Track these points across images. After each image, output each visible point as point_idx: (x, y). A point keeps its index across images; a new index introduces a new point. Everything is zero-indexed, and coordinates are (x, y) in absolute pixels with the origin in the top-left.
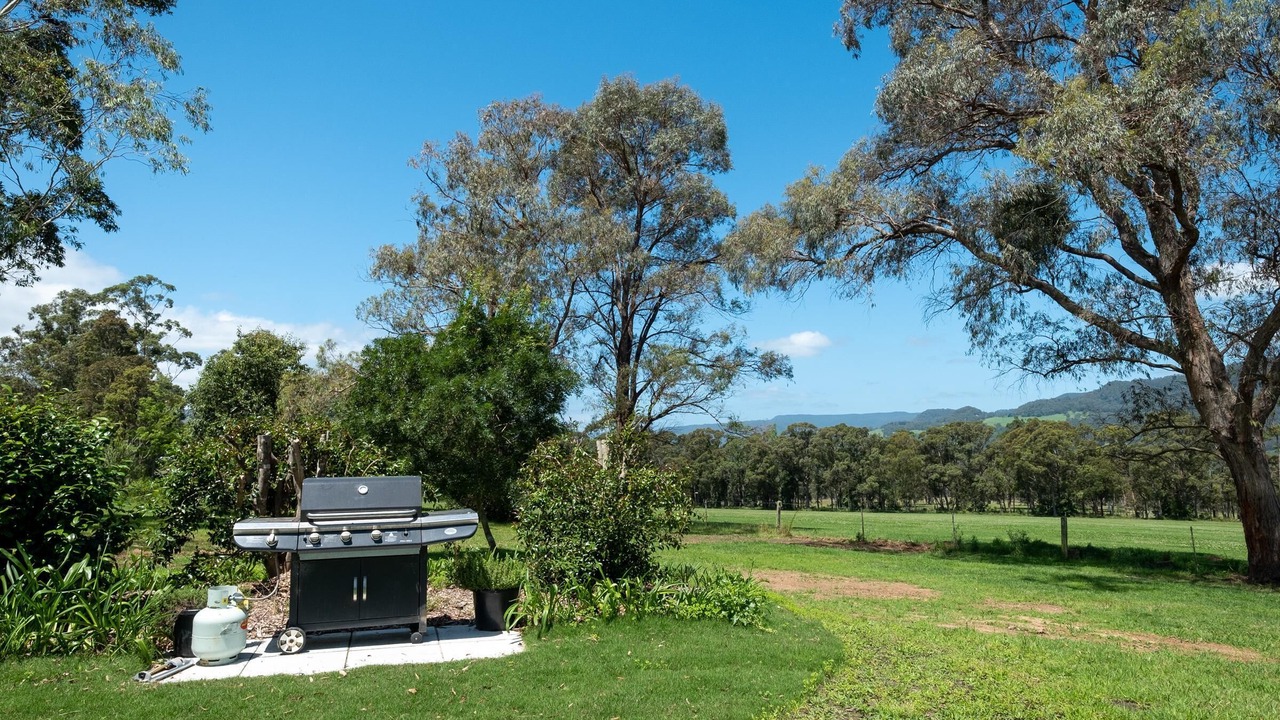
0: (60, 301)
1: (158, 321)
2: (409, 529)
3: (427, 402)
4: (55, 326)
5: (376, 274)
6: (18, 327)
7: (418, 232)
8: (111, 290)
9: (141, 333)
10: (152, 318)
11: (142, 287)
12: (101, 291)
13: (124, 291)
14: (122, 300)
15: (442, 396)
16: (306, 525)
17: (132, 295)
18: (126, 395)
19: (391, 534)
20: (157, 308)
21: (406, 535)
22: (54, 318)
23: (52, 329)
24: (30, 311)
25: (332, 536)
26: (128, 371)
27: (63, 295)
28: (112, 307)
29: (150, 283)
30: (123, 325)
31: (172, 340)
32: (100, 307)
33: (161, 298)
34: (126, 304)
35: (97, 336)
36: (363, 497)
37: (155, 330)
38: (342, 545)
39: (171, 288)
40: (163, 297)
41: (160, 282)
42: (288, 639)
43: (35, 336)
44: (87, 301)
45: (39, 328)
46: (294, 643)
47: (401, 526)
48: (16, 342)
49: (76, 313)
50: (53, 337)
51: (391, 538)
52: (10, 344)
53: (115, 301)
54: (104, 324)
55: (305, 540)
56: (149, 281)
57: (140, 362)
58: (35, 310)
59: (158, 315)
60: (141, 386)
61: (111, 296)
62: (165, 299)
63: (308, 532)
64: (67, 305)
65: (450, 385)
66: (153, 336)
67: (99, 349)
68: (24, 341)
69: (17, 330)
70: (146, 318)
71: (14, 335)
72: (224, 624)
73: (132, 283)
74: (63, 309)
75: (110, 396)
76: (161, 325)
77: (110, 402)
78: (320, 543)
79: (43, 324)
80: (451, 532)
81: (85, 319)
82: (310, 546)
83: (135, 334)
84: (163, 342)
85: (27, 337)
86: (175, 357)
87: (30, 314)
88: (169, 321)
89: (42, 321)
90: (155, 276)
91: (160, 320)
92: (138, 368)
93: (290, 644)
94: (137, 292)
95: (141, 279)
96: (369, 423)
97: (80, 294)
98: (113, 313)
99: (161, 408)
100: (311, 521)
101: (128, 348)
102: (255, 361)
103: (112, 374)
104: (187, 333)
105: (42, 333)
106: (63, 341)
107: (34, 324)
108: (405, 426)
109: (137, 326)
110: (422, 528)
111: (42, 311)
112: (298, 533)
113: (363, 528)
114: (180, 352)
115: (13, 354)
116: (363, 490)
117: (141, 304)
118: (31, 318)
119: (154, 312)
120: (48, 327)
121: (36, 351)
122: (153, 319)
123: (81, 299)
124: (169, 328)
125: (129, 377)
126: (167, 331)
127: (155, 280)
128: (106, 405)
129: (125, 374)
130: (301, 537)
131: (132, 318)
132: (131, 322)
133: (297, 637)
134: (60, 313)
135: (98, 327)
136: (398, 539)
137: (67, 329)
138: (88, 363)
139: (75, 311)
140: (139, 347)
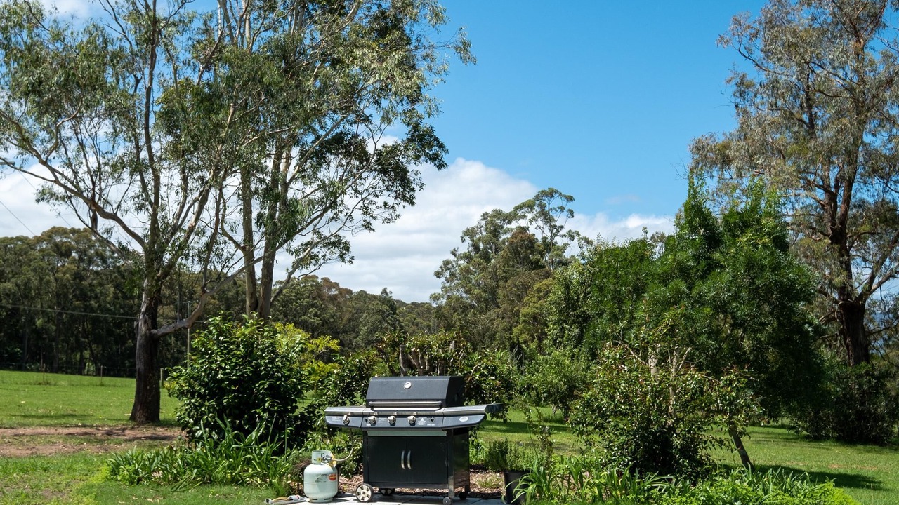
0: (483, 223)
1: (562, 233)
2: (435, 416)
4: (481, 246)
6: (455, 250)
8: (520, 207)
9: (548, 246)
10: (555, 230)
11: (545, 201)
12: (512, 210)
13: (530, 206)
14: (530, 216)
16: (369, 410)
17: (538, 209)
18: (537, 308)
19: (422, 419)
20: (560, 220)
21: (432, 420)
22: (479, 239)
23: (479, 250)
24: (462, 234)
25: (383, 419)
26: (537, 285)
27: (485, 216)
28: (523, 223)
29: (552, 196)
30: (532, 241)
32: (514, 225)
33: (562, 209)
34: (534, 219)
35: (511, 252)
36: (407, 391)
37: (559, 241)
38: (388, 425)
39: (570, 199)
40: (564, 208)
41: (560, 194)
42: (362, 491)
43: (467, 257)
44: (504, 220)
45: (470, 249)
46: (366, 495)
47: (428, 413)
48: (454, 263)
49: (495, 232)
50: (480, 257)
51: (422, 422)
52: (450, 266)
53: (524, 217)
54: (515, 241)
55: (366, 421)
56: (551, 194)
57: (548, 275)
58: (465, 233)
59: (562, 227)
61: (520, 213)
62: (566, 209)
63: (369, 415)
64: (489, 226)
66: (558, 249)
67: (513, 266)
68: (459, 262)
69: (454, 253)
70: (551, 231)
71: (452, 258)
72: (318, 475)
73: (537, 198)
74: (486, 230)
75: (524, 310)
76: (565, 236)
77: (525, 316)
78: (375, 423)
79: (473, 246)
80: (464, 420)
81: (504, 237)
82: (369, 425)
83: (542, 248)
84: (567, 253)
85: (461, 258)
87: (462, 237)
88: (570, 231)
89: (471, 243)
90: (555, 189)
91: (563, 232)
92: (545, 282)
93: (364, 496)
94: (542, 206)
95: (544, 194)
97: (497, 214)
98: (523, 230)
100: (372, 407)
101: (537, 262)
103: (525, 288)
104: (587, 242)
105: (473, 254)
106: (488, 260)
107: (465, 248)
109: (545, 239)
110: (444, 415)
111: (470, 233)
112: (363, 415)
113: (404, 413)
115: (452, 275)
116: (407, 385)
117: (546, 217)
118: (463, 241)
119: (558, 224)
120: (476, 248)
121: (468, 271)
122: (558, 231)
123: (498, 218)
124: (572, 238)
125: (539, 291)
126: (570, 242)
127: (556, 192)
128: (522, 319)
129: (535, 288)
130: (365, 418)
131: (538, 231)
132: (539, 236)
133: (367, 490)
134: (484, 233)
135: (511, 244)
136: (426, 423)
137: (491, 248)
138: (506, 279)
139: (495, 230)
140: (546, 260)
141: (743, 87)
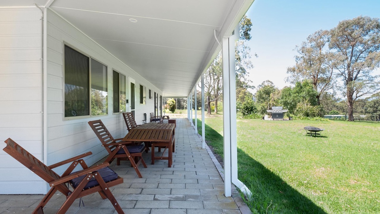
3: (291, 98)
5: (288, 72)
7: (296, 62)
15: (294, 97)
16: (272, 110)
19: (280, 111)
26: (242, 91)
31: (250, 84)
36: (277, 108)
37: (246, 82)
38: (276, 112)
57: (244, 89)
59: (247, 79)
60: (245, 93)
65: (295, 95)
72: (267, 117)
75: (240, 96)
80: (285, 111)
83: (243, 83)
84: (248, 84)
86: (250, 87)
92: (244, 90)
96: (283, 101)
99: (249, 97)
101: (242, 86)
102: (266, 89)
104: (252, 82)
108: (288, 101)
109: (243, 81)
114: (251, 86)
124: (249, 81)
125: (243, 92)
140: (244, 86)
141: (297, 58)
